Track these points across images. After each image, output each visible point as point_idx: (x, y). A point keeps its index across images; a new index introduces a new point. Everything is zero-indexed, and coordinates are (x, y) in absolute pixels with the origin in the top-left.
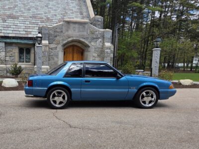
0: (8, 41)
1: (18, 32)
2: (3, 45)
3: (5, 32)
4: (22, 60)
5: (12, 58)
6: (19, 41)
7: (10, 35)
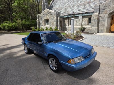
0: (83, 15)
1: (89, 10)
2: (81, 17)
3: (83, 11)
4: (90, 23)
5: (85, 23)
6: (88, 14)
7: (85, 12)
